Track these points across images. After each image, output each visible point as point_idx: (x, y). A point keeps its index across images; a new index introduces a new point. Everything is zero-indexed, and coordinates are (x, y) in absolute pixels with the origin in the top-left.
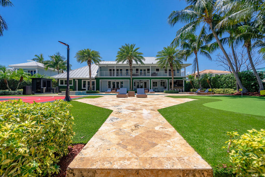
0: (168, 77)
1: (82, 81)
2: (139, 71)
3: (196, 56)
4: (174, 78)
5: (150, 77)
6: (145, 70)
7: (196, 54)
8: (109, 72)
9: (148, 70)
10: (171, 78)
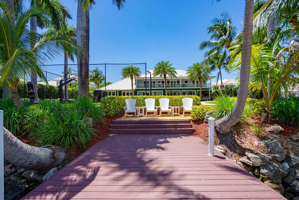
0: (196, 88)
1: (122, 92)
2: (170, 83)
3: (220, 70)
4: (202, 89)
5: (181, 88)
6: (175, 82)
7: (220, 69)
8: (143, 84)
9: (178, 82)
10: (199, 89)
